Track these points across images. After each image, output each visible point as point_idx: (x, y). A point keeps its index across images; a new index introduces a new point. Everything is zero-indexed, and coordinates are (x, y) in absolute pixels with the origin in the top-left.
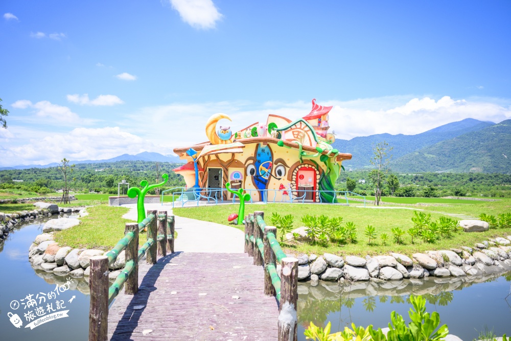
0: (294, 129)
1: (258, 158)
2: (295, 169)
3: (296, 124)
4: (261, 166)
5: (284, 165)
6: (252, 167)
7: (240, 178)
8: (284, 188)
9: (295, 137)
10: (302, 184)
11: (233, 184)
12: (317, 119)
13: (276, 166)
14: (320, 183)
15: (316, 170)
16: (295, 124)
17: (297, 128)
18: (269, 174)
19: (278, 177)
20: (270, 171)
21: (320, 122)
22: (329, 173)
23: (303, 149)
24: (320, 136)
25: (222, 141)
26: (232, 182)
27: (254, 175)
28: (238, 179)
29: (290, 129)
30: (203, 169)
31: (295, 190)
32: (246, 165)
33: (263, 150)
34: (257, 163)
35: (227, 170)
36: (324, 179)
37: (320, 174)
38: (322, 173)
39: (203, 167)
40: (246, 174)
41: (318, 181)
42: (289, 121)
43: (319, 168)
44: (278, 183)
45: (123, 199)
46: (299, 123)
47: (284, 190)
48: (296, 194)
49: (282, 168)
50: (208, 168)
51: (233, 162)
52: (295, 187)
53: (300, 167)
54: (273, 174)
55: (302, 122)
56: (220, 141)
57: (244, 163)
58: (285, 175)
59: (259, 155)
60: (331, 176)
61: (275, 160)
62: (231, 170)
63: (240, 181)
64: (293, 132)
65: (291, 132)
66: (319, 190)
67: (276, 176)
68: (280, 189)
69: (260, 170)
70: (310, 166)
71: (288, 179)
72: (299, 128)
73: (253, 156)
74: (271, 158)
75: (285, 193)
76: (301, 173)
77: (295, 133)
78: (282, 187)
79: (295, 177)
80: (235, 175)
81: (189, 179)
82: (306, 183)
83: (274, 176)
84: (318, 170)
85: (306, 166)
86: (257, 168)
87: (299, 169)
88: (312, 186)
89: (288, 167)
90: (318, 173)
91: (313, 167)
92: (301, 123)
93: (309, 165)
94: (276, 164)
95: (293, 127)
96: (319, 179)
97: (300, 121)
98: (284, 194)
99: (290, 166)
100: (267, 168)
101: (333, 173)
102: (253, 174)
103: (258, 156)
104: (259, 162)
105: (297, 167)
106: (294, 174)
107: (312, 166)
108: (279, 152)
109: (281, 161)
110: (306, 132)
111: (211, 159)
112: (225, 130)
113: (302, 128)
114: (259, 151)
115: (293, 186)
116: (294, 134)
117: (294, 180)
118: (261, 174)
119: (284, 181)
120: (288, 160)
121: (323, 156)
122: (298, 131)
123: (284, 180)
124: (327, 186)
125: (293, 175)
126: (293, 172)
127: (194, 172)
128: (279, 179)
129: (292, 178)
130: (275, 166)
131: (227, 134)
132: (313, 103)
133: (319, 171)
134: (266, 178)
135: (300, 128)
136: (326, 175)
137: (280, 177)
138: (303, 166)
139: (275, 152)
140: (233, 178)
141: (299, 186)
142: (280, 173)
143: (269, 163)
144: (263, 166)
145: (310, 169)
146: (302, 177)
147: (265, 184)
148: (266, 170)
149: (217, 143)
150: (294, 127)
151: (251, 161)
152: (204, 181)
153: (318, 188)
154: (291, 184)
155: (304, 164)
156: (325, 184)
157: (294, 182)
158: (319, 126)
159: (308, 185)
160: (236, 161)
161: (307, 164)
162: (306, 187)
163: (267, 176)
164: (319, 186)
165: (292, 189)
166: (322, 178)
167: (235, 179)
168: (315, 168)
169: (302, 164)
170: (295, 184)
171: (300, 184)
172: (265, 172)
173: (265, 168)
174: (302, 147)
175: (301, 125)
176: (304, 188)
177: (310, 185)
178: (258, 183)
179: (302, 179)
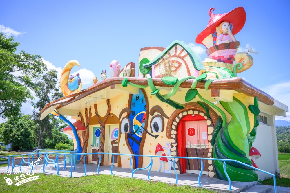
0: (167, 59)
1: (133, 109)
2: (174, 120)
3: (169, 51)
4: (135, 119)
5: (163, 115)
6: (126, 121)
8: (162, 150)
10: (191, 143)
11: (114, 145)
13: (152, 117)
14: (212, 142)
15: (206, 117)
16: (167, 52)
18: (142, 130)
19: (155, 133)
20: (143, 125)
21: (215, 39)
22: (228, 124)
24: (216, 61)
25: (72, 92)
26: (113, 142)
27: (128, 132)
29: (161, 60)
31: (175, 154)
32: (121, 120)
33: (137, 98)
34: (131, 115)
35: (104, 128)
37: (213, 125)
38: (217, 123)
39: (85, 126)
40: (120, 132)
41: (210, 138)
43: (211, 114)
44: (155, 143)
46: (174, 48)
49: (158, 120)
50: (90, 126)
51: (110, 117)
52: (175, 149)
53: (180, 116)
54: (149, 130)
55: (178, 46)
56: (69, 92)
57: (118, 117)
58: (163, 130)
59: (134, 104)
60: (230, 128)
61: (150, 108)
62: (112, 128)
64: (165, 64)
65: (163, 65)
66: (212, 156)
67: (152, 133)
69: (133, 125)
70: (196, 113)
71: (167, 136)
72: (173, 56)
73: (127, 107)
74: (146, 107)
75: (165, 159)
78: (159, 148)
79: (175, 132)
80: (115, 133)
82: (199, 141)
83: (150, 132)
84: (210, 118)
85: (190, 112)
86: (131, 122)
87: (182, 120)
89: (167, 118)
90: (209, 123)
91: (202, 114)
92: (176, 49)
93: (194, 110)
94: (152, 114)
95: (165, 57)
96: (211, 134)
97: (175, 45)
98: (161, 159)
99: (169, 116)
100: (141, 122)
101: (234, 123)
103: (132, 105)
104: (134, 114)
105: (177, 116)
106: (174, 127)
107: (199, 111)
110: (183, 58)
111: (92, 117)
113: (177, 54)
114: (134, 99)
115: (172, 146)
116: (166, 67)
117: (174, 136)
118: (134, 131)
120: (167, 106)
123: (162, 137)
125: (171, 129)
126: (172, 124)
128: (156, 137)
129: (171, 134)
130: (150, 117)
133: (211, 120)
134: (140, 135)
135: (175, 56)
136: (224, 124)
137: (156, 134)
139: (151, 97)
140: (114, 137)
141: (187, 146)
142: (156, 127)
143: (143, 114)
144: (137, 118)
148: (140, 125)
150: (167, 56)
151: (126, 114)
153: (210, 150)
154: (171, 143)
155: (187, 111)
156: (220, 142)
157: (174, 141)
158: (215, 45)
159: (202, 144)
160: (112, 116)
161: (191, 109)
162: (199, 148)
163: (141, 132)
164: (212, 147)
165: (171, 152)
166: (217, 132)
167: (115, 139)
168: (205, 115)
169: (184, 110)
170: (176, 144)
171: (189, 143)
172: (139, 127)
173: (139, 121)
174: (153, 81)
175: (176, 51)
176: (196, 149)
177: (205, 146)
178: (133, 143)
179: (193, 135)
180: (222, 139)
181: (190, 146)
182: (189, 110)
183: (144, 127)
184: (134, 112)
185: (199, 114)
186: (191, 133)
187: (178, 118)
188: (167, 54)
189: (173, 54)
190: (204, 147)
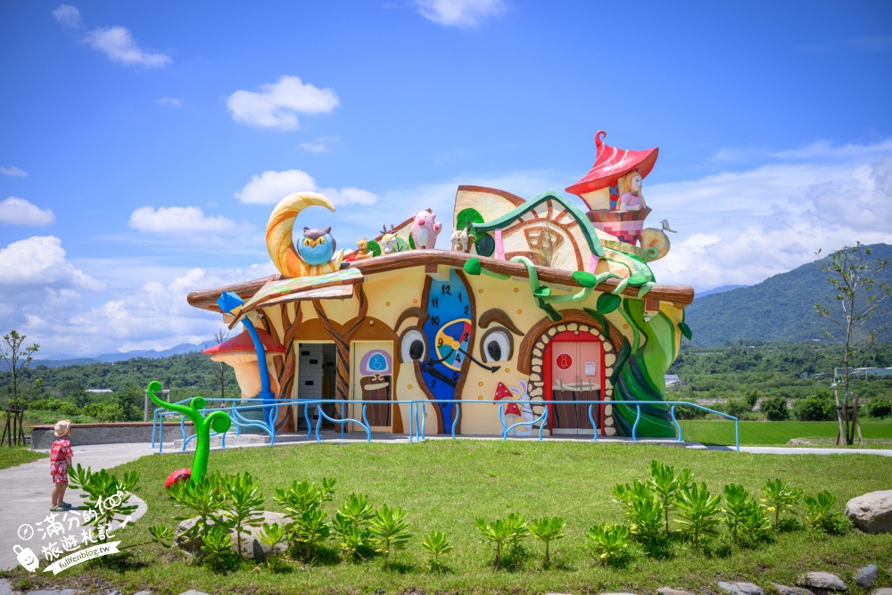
0: (530, 222)
1: (433, 311)
2: (538, 339)
3: (535, 209)
4: (440, 334)
5: (509, 327)
6: (416, 336)
7: (387, 369)
8: (509, 394)
9: (531, 246)
10: (564, 381)
11: (369, 387)
12: (607, 189)
13: (485, 330)
14: (614, 379)
15: (602, 338)
16: (531, 209)
17: (538, 220)
18: (462, 356)
19: (491, 362)
20: (465, 346)
21: (614, 198)
22: (641, 350)
23: (540, 278)
25: (309, 267)
26: (365, 381)
27: (421, 360)
28: (382, 373)
29: (517, 222)
30: (281, 348)
31: (540, 400)
32: (399, 333)
33: (446, 289)
34: (429, 324)
35: (348, 348)
36: (627, 367)
37: (614, 351)
38: (623, 349)
39: (282, 342)
40: (399, 359)
41: (609, 372)
42: (515, 200)
43: (612, 334)
44: (492, 381)
45: (84, 431)
46: (545, 204)
47: (507, 400)
48: (544, 411)
49: (500, 338)
50: (296, 343)
51: (364, 326)
52: (539, 391)
53: (552, 332)
54: (476, 354)
55: (553, 201)
56: (303, 268)
57: (392, 325)
58: (510, 357)
59: (436, 302)
60: (647, 356)
61: (479, 314)
62: (361, 349)
63: (387, 379)
64: (526, 232)
65: (520, 233)
66: (613, 399)
67: (485, 361)
68: (497, 398)
69: (437, 344)
70: (584, 328)
71: (520, 369)
72: (542, 220)
73: (419, 305)
74: (470, 308)
75: (513, 410)
76: (560, 349)
77: (533, 234)
78: (502, 392)
79: (540, 362)
80: (372, 360)
81: (246, 375)
82: (578, 379)
83: (479, 359)
84: (608, 338)
85: (573, 327)
86: (430, 339)
87: (552, 340)
88: (597, 387)
89: (522, 334)
90: (608, 347)
91: (594, 332)
92: (550, 205)
93: (579, 324)
94: (484, 324)
95: (526, 218)
96: (612, 366)
97: (548, 199)
98: (508, 412)
99: (525, 330)
100: (457, 338)
101: (653, 348)
102: (420, 357)
103: (430, 304)
104: (436, 322)
105: (545, 332)
106: (537, 352)
107: (590, 327)
108: (489, 293)
109: (499, 318)
110: (565, 228)
111: (303, 321)
112: (314, 237)
114: (436, 290)
115: (535, 388)
116: (529, 238)
117: (538, 369)
118: (440, 358)
119: (509, 373)
120: (520, 312)
121: (607, 297)
122: (541, 228)
123: (507, 370)
124: (635, 388)
125: (532, 356)
126: (534, 346)
127: (254, 357)
128: (494, 369)
129: (531, 366)
130: (480, 332)
131: (319, 249)
132: (599, 145)
133: (612, 343)
134: (456, 367)
135: (548, 219)
136: (633, 352)
137: (495, 364)
138: (561, 328)
139: (481, 291)
140: (368, 369)
141: (555, 387)
142: (495, 351)
143: (463, 323)
144: (446, 331)
145: (586, 338)
146: (565, 362)
147: (454, 385)
148: (455, 345)
149: (295, 275)
150: (529, 216)
151: (412, 321)
152: (285, 379)
153: (609, 393)
154: (531, 382)
155: (566, 324)
156: (630, 379)
157: (538, 378)
158: (613, 208)
159: (584, 384)
160: (371, 322)
161: (574, 322)
162: (579, 389)
163: (459, 360)
164: (612, 387)
165: (531, 398)
166: (623, 363)
167: (373, 373)
168: (601, 333)
169: (560, 322)
170: (542, 384)
171: (558, 381)
172: (453, 350)
173: (452, 339)
174: (538, 273)
175: (550, 211)
176: (573, 392)
177: (590, 386)
178: (434, 382)
179: (567, 367)
180: (634, 375)
181: (561, 386)
182: (569, 323)
183: (466, 350)
184: (438, 317)
185: (589, 332)
186: (564, 364)
187: (548, 336)
188: (530, 213)
189: (543, 215)
190: (588, 389)
